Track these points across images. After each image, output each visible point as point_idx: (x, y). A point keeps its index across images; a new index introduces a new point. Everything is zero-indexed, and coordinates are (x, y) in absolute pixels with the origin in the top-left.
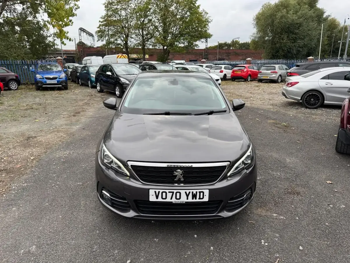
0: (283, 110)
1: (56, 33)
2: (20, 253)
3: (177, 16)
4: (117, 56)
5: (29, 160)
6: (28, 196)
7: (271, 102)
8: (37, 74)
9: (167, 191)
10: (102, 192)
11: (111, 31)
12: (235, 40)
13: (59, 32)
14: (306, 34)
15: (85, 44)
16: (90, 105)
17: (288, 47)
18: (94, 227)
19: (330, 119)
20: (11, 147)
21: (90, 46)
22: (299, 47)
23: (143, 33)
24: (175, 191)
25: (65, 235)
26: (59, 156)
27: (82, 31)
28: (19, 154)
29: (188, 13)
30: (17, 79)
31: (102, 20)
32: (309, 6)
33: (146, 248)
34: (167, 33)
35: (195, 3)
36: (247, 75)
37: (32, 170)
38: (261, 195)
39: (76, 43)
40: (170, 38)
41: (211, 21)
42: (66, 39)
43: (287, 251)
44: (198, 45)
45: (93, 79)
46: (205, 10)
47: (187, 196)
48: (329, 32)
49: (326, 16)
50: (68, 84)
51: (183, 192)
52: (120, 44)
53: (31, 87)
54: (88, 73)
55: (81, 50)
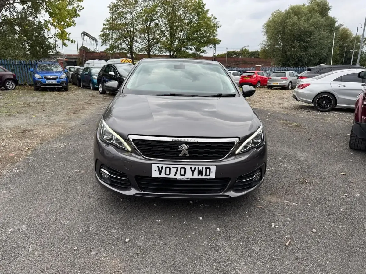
0: (293, 113)
1: (57, 33)
2: (8, 231)
3: (184, 20)
4: (121, 60)
5: (23, 150)
6: (21, 181)
7: (281, 105)
8: (36, 74)
9: (171, 166)
10: (100, 170)
11: (115, 35)
12: (244, 49)
13: (60, 33)
14: (317, 43)
15: (88, 49)
16: (91, 104)
17: (299, 56)
18: (91, 209)
19: (342, 121)
20: (5, 138)
21: (93, 51)
22: (310, 56)
23: (148, 37)
24: (180, 167)
25: (59, 216)
26: (55, 147)
27: (85, 35)
28: (13, 144)
29: (196, 18)
30: (15, 79)
31: (106, 23)
32: (320, 14)
33: (147, 228)
34: (174, 37)
35: (204, 7)
36: (256, 81)
37: (26, 158)
38: (271, 184)
39: (78, 48)
40: (177, 43)
41: (219, 26)
42: (68, 40)
43: (299, 233)
44: (205, 51)
45: (96, 81)
46: (213, 15)
47: (193, 172)
48: (341, 42)
49: (338, 25)
50: (69, 87)
51: (188, 168)
52: (124, 49)
53: (29, 87)
54: (90, 74)
55: (83, 54)
